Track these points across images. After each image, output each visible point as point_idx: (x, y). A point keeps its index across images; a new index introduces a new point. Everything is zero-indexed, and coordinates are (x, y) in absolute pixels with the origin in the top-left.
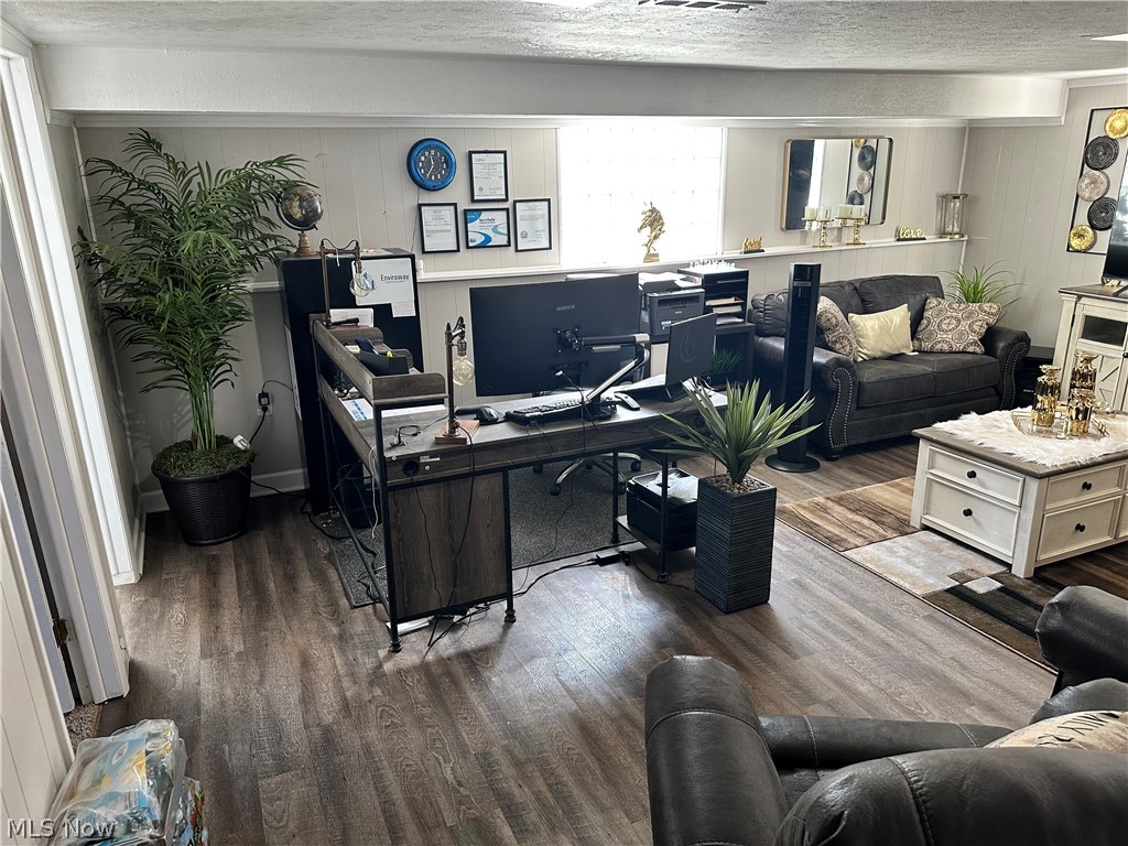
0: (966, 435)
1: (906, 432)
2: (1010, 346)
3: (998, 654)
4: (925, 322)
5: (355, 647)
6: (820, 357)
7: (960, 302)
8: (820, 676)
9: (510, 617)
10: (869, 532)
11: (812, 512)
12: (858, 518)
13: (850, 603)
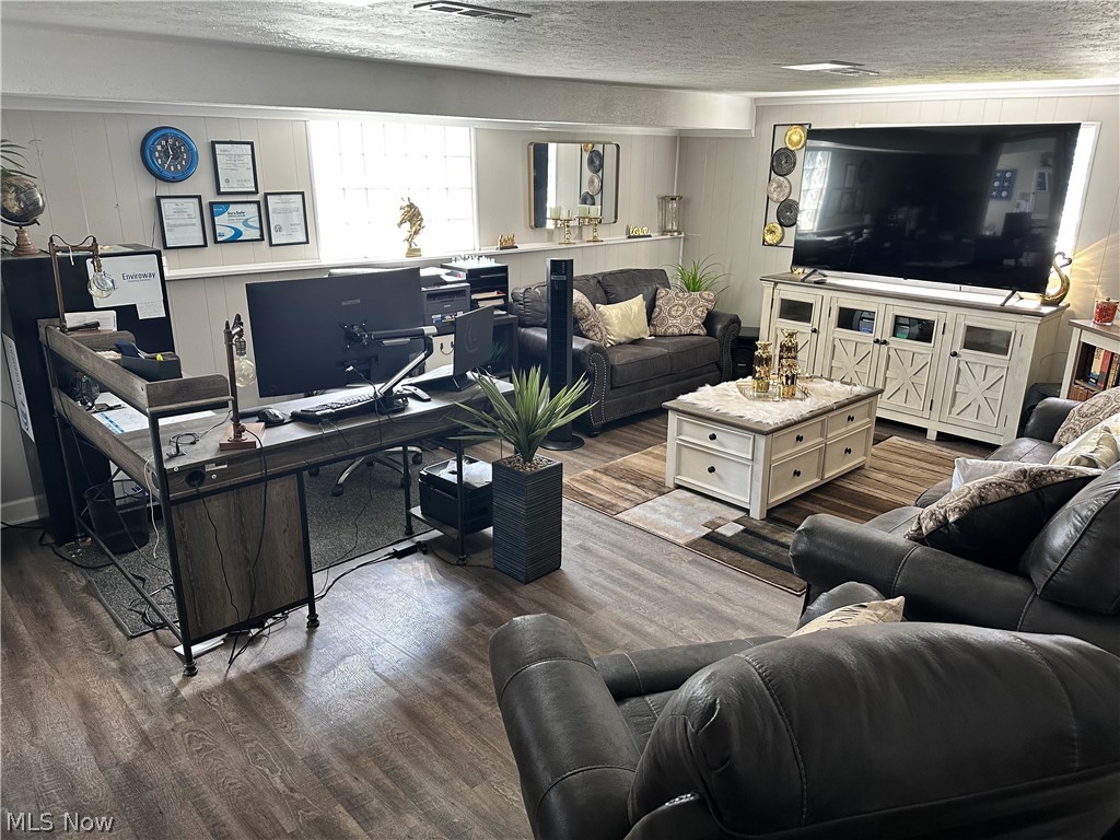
0: (705, 404)
1: (656, 406)
2: (726, 328)
3: (750, 584)
4: (657, 309)
5: (142, 678)
6: (578, 344)
7: (682, 291)
8: (614, 625)
9: (313, 622)
10: (634, 495)
11: (584, 484)
12: (623, 485)
13: (628, 558)
